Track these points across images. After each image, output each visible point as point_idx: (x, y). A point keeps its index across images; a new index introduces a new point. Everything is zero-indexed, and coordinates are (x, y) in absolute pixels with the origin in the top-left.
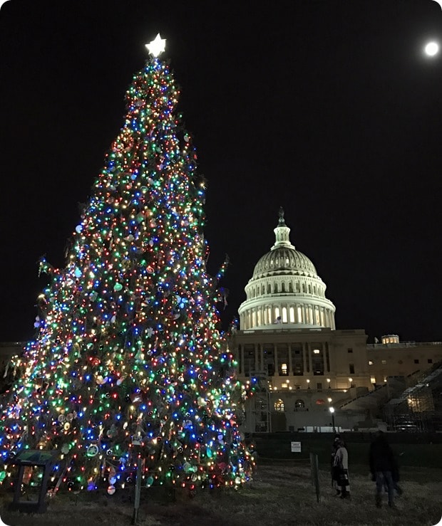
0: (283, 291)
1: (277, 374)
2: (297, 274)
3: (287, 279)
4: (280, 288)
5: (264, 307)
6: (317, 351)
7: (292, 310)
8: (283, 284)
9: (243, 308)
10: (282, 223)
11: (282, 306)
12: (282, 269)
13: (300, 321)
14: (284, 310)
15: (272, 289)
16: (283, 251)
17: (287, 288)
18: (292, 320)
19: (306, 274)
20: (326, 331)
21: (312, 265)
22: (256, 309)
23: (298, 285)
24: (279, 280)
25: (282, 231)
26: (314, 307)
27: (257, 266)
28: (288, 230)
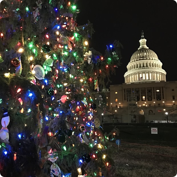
0: (143, 66)
1: (140, 100)
2: (150, 59)
3: (145, 61)
4: (142, 66)
5: (135, 74)
6: (158, 91)
7: (147, 75)
8: (143, 64)
9: (126, 75)
10: (143, 37)
11: (143, 73)
12: (143, 57)
13: (151, 78)
14: (144, 74)
15: (139, 66)
16: (143, 50)
17: (145, 65)
18: (147, 78)
19: (154, 59)
20: (162, 82)
21: (156, 55)
22: (132, 74)
23: (150, 64)
24: (141, 62)
25: (143, 41)
26: (157, 73)
27: (132, 57)
28: (146, 40)
